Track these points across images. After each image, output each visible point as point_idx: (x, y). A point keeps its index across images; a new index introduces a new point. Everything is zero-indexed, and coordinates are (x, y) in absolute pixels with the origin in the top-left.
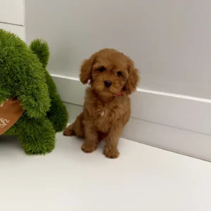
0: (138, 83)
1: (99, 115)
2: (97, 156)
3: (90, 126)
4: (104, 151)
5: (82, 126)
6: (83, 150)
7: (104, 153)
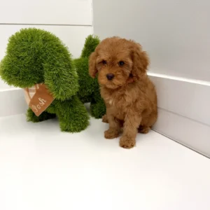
0: (148, 67)
2: (115, 142)
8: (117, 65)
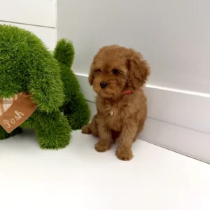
1: (109, 114)
3: (102, 124)
4: (117, 152)
5: (96, 125)
6: (96, 148)
7: (116, 155)
8: (111, 73)
